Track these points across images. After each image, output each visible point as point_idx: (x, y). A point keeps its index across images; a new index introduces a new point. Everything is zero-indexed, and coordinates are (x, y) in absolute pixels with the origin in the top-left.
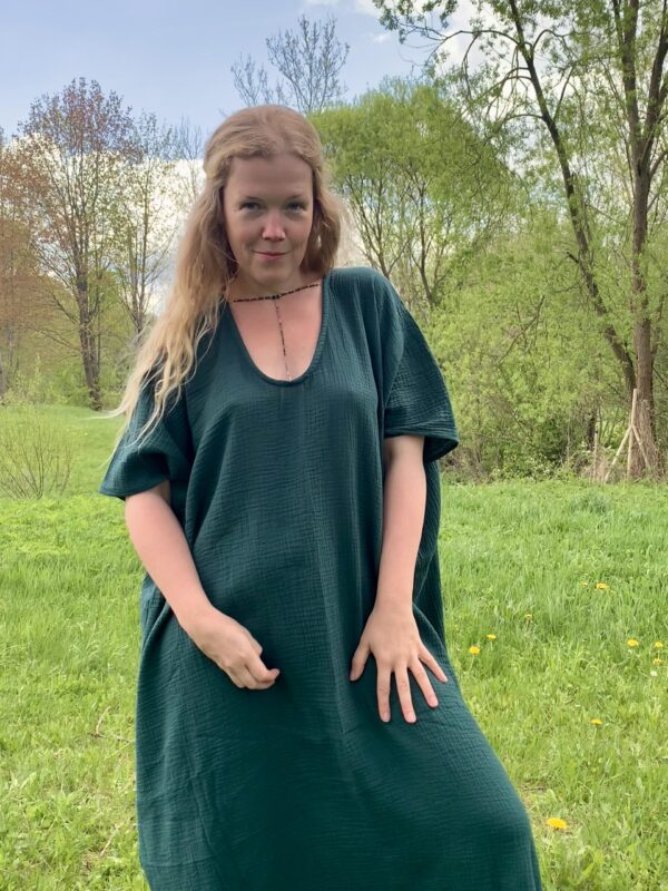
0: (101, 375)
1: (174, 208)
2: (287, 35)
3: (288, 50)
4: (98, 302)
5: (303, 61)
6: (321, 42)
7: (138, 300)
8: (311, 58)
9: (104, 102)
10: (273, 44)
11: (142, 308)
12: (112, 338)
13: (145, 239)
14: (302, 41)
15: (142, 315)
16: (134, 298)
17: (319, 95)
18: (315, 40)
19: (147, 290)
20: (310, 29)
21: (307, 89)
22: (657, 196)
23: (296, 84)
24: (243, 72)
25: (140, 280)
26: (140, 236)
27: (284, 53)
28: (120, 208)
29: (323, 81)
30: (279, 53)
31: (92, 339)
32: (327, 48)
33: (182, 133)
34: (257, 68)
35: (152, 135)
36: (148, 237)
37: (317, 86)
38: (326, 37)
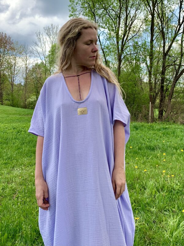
0: (3, 97)
1: (22, 61)
2: (48, 27)
3: (48, 30)
4: (3, 81)
5: (51, 33)
6: (55, 29)
7: (12, 81)
8: (53, 32)
9: (7, 38)
10: (45, 28)
11: (13, 82)
12: (6, 89)
13: (15, 68)
14: (51, 28)
15: (13, 84)
16: (11, 80)
17: (55, 40)
18: (54, 28)
19: (14, 79)
20: (53, 26)
21: (52, 38)
22: (122, 65)
23: (50, 37)
24: (38, 34)
25: (13, 76)
26: (13, 67)
27: (47, 30)
28: (9, 61)
29: (55, 37)
30: (46, 30)
31: (1, 89)
32: (57, 30)
33: (24, 45)
34: (41, 33)
35: (17, 46)
36: (15, 67)
37: (54, 38)
38: (57, 28)
